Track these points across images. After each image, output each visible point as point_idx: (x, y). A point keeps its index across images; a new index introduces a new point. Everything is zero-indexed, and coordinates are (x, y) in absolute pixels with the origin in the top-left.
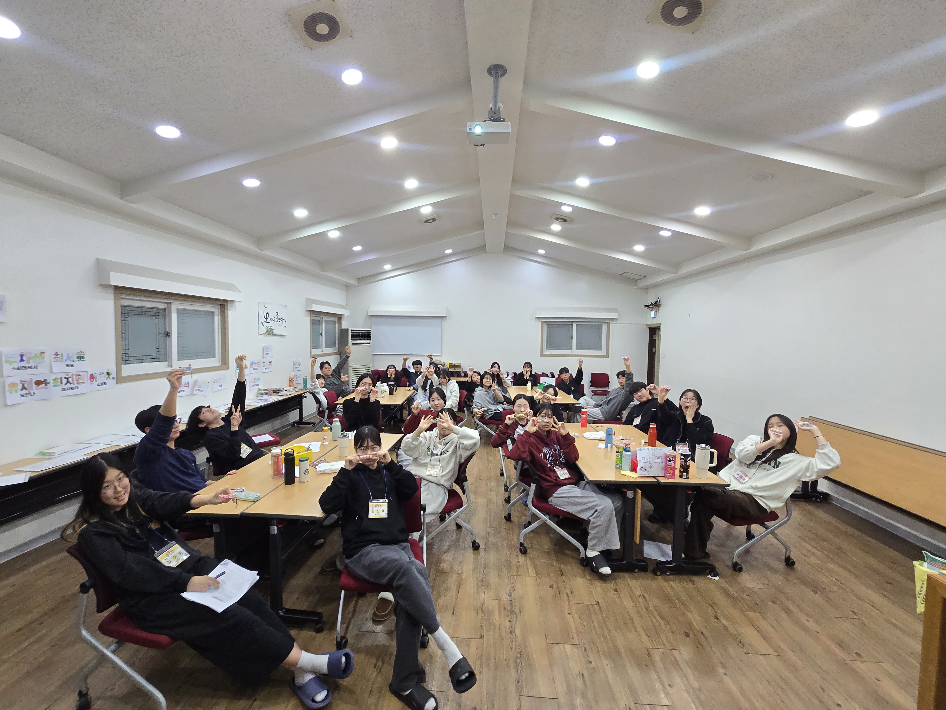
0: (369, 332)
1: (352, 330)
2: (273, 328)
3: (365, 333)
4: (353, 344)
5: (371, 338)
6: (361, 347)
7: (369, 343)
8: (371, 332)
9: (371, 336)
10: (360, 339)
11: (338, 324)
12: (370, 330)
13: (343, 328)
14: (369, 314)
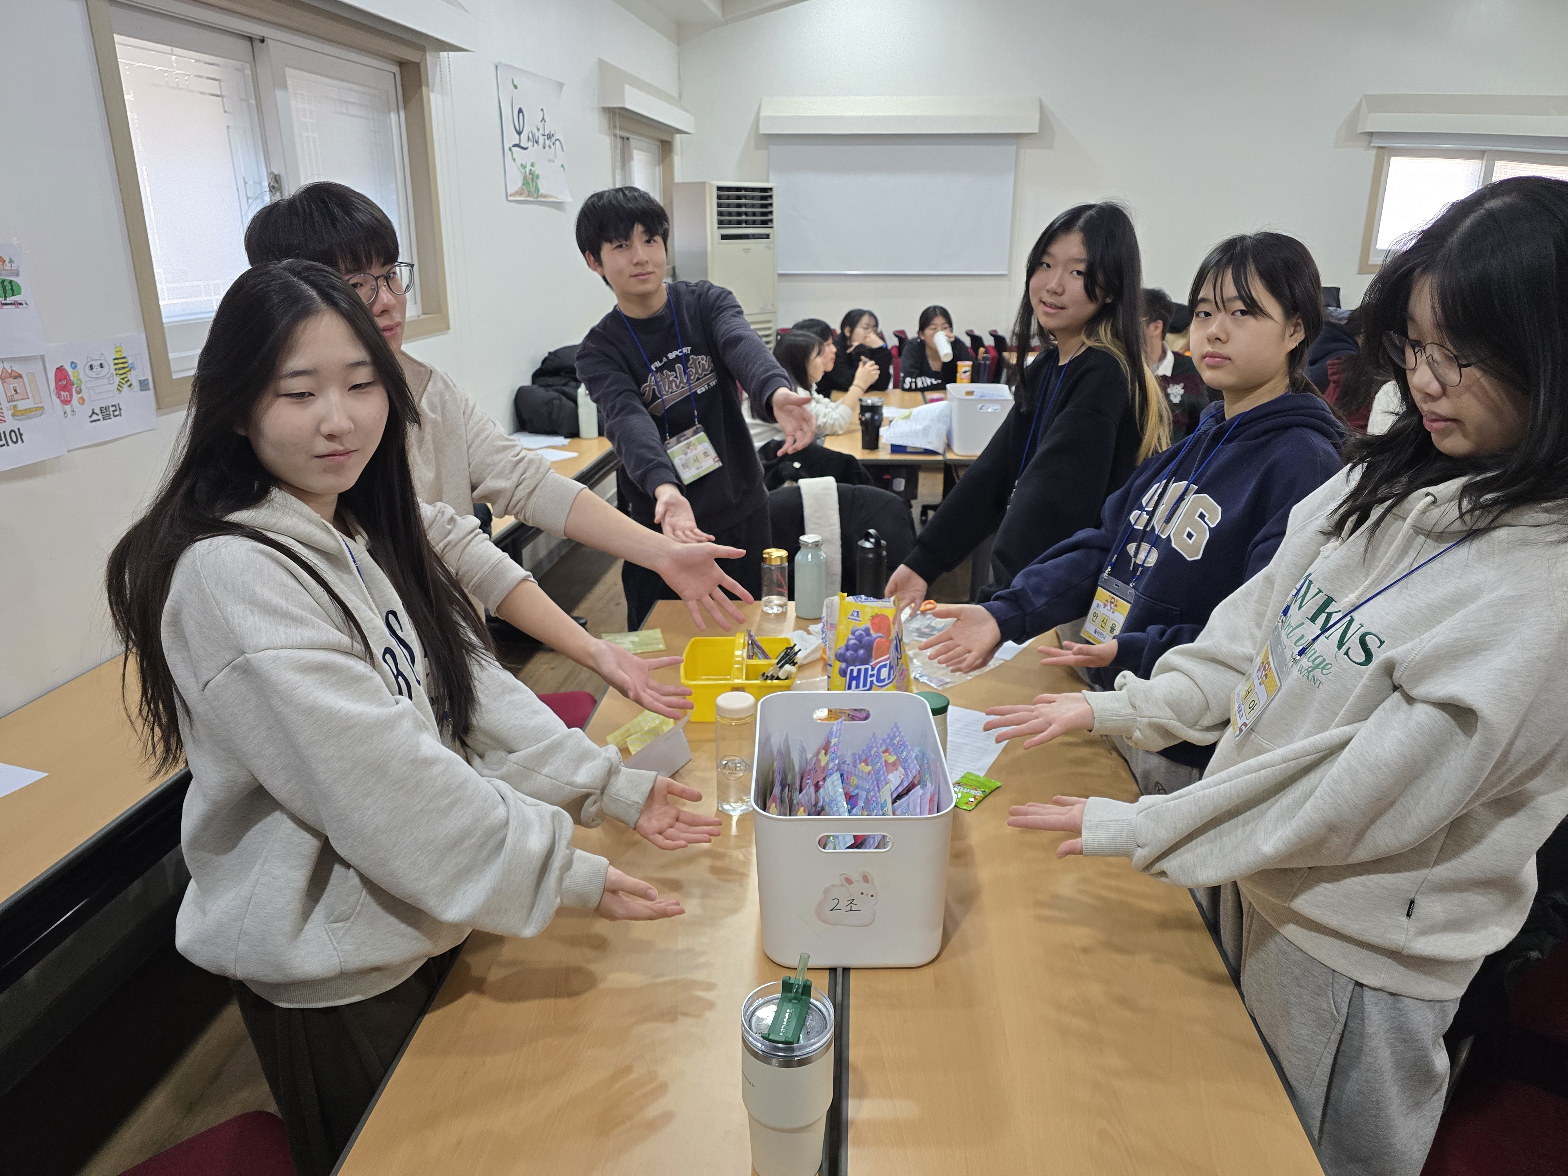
0: (765, 194)
1: (720, 189)
2: (537, 170)
3: (753, 198)
4: (724, 237)
5: (775, 217)
6: (747, 250)
7: (767, 236)
8: (775, 193)
9: (775, 209)
10: (739, 222)
11: (661, 166)
12: (771, 189)
13: (677, 180)
14: (763, 130)
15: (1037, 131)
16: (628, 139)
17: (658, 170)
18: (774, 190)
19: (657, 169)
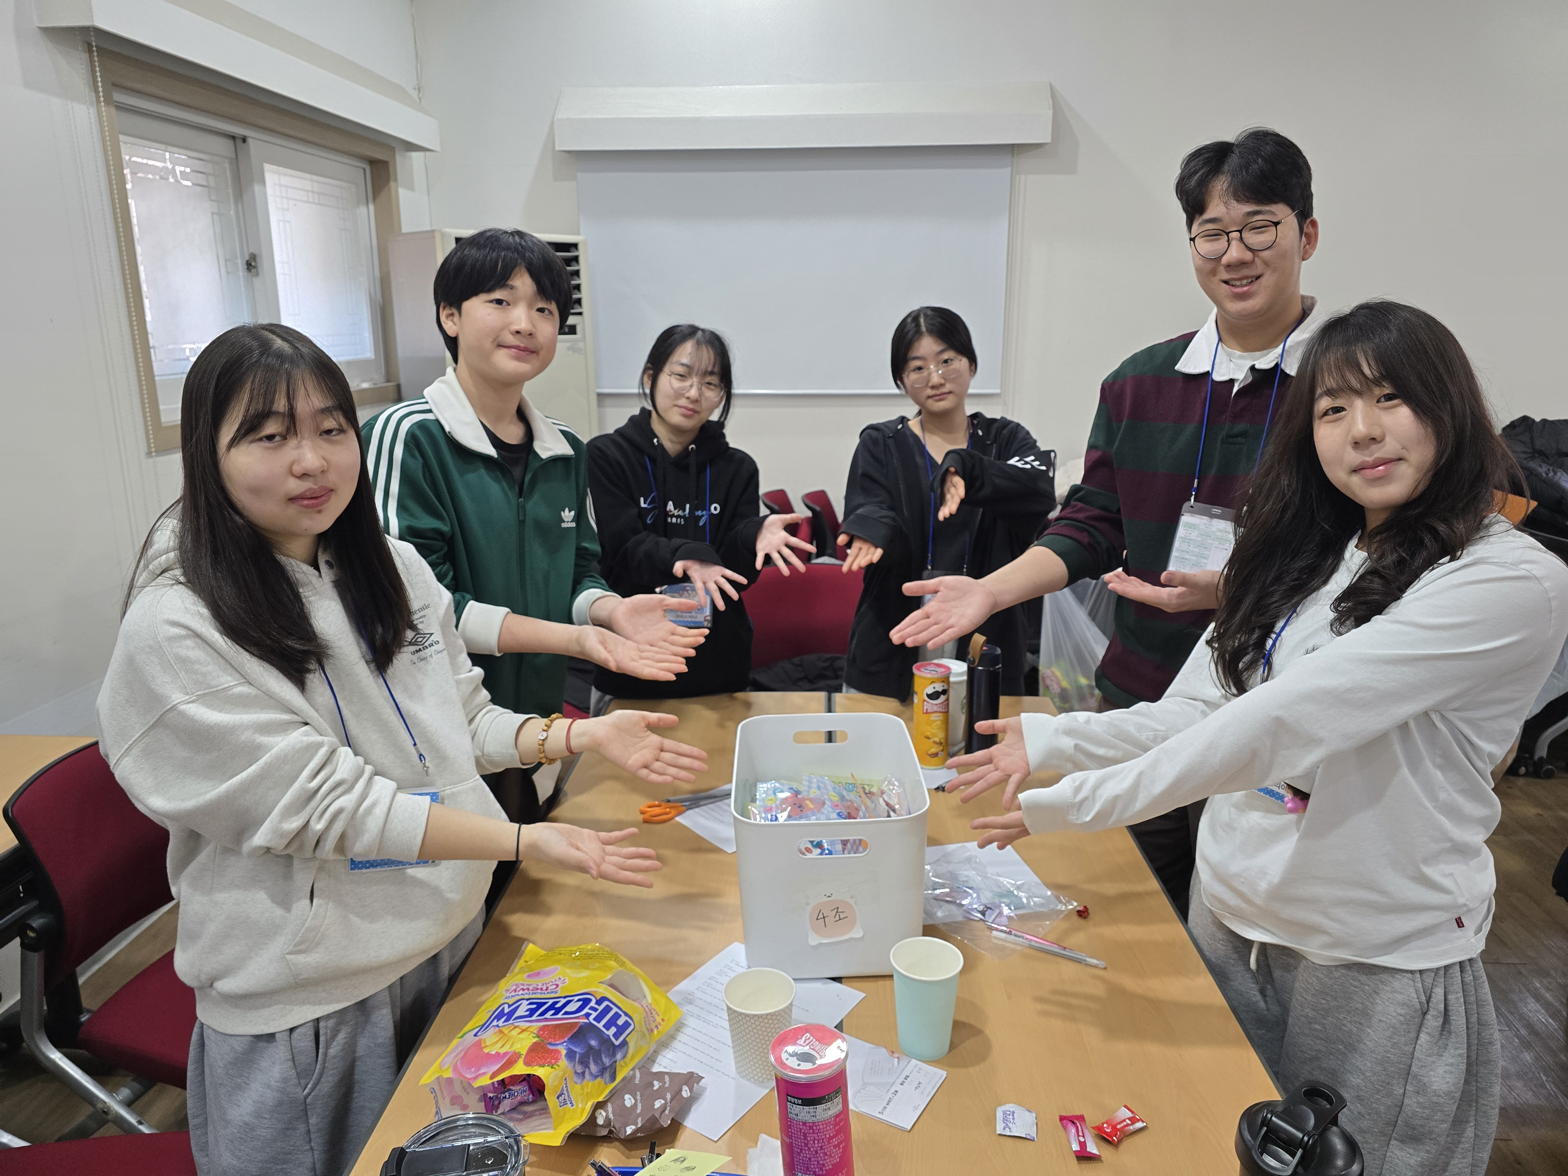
5: (585, 295)
8: (581, 253)
9: (585, 280)
11: (371, 207)
12: (575, 246)
13: (404, 231)
14: (562, 145)
15: (1049, 140)
16: (244, 140)
17: (366, 214)
18: (580, 247)
19: (363, 209)
